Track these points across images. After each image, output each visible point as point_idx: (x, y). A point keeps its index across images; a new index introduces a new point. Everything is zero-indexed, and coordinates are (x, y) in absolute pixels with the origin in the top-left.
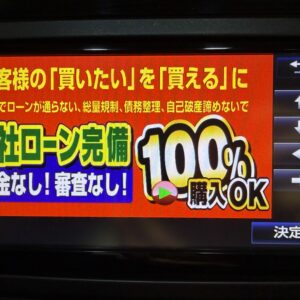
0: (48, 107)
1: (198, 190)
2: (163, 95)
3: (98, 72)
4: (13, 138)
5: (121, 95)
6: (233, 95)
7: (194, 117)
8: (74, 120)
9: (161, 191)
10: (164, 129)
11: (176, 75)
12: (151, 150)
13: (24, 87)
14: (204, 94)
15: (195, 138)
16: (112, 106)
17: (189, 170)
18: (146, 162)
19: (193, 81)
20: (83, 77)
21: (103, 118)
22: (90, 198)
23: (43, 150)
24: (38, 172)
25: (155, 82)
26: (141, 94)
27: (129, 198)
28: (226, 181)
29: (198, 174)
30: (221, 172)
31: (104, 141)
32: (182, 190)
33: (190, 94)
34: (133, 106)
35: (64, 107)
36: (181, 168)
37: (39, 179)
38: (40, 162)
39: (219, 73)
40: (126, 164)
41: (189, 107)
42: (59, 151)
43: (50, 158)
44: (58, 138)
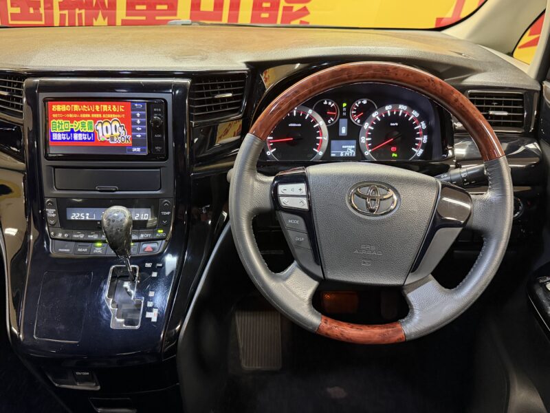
0: (71, 116)
1: (112, 138)
2: (102, 113)
3: (84, 106)
4: (62, 124)
5: (90, 113)
6: (120, 113)
7: (110, 119)
8: (78, 119)
9: (103, 139)
10: (102, 122)
11: (105, 107)
12: (99, 127)
13: (64, 110)
14: (113, 113)
15: (111, 124)
16: (88, 116)
17: (110, 133)
18: (97, 130)
19: (110, 109)
20: (80, 107)
21: (86, 119)
22: (83, 140)
23: (70, 127)
24: (69, 134)
25: (100, 109)
26: (96, 112)
27: (93, 141)
28: (119, 136)
29: (112, 134)
30: (118, 133)
31: (86, 125)
32: (108, 138)
33: (109, 113)
34: (93, 116)
35: (75, 116)
36: (107, 132)
37: (69, 135)
38: (69, 131)
39: (116, 107)
40: (92, 131)
41: (109, 116)
42: (74, 128)
43: (72, 130)
44: (74, 124)
